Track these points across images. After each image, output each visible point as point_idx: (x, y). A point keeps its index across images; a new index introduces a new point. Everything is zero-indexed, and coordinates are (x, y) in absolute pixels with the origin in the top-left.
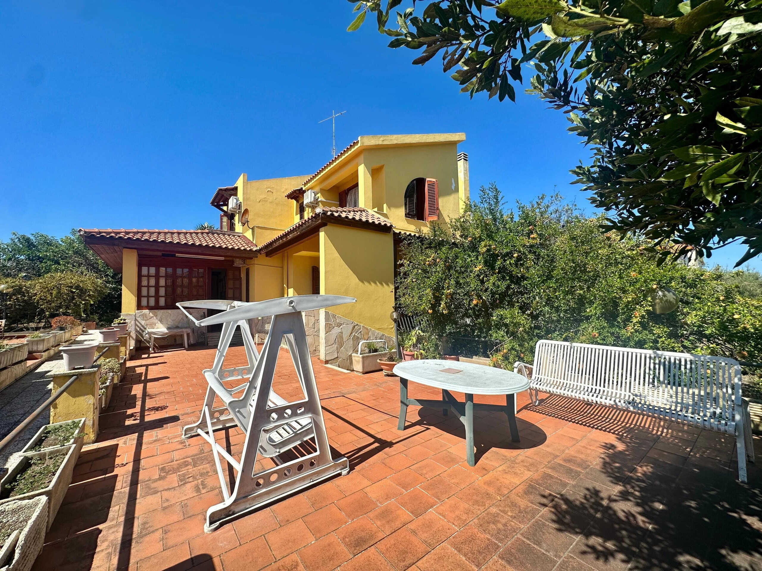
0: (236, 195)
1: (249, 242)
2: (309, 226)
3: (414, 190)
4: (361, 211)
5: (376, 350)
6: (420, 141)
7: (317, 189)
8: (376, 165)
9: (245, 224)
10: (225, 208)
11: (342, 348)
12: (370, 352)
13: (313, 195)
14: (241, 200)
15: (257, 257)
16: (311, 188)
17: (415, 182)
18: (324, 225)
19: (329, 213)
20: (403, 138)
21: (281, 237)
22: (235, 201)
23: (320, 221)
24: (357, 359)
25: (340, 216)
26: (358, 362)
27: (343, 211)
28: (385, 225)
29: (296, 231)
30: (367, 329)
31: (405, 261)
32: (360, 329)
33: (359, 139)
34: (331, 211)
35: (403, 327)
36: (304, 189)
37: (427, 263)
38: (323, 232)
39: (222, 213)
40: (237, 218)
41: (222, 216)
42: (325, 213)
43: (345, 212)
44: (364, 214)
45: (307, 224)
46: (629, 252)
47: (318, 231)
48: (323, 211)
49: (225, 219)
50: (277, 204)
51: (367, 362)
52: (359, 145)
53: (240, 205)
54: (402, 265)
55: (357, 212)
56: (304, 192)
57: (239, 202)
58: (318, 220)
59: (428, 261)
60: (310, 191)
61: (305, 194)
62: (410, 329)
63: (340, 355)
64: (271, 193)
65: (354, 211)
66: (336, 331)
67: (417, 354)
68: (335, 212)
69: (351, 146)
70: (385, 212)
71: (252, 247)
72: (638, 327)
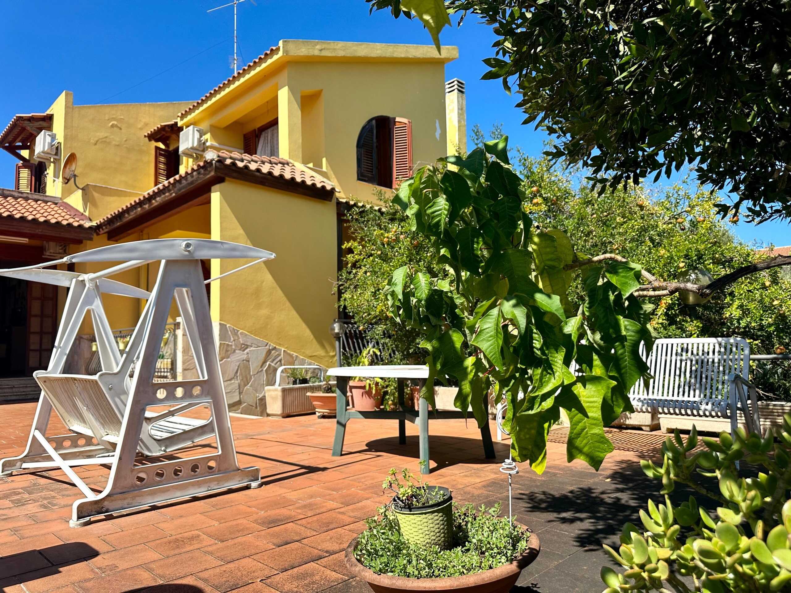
0: (49, 128)
1: (75, 213)
2: (192, 183)
3: (373, 135)
4: (283, 164)
5: (304, 381)
6: (384, 55)
7: (204, 126)
8: (310, 89)
9: (68, 180)
10: (25, 153)
11: (248, 387)
12: (295, 383)
13: (197, 135)
14: (60, 138)
15: (91, 239)
16: (194, 123)
17: (374, 122)
18: (218, 180)
19: (228, 162)
20: (354, 48)
21: (140, 204)
22: (48, 139)
23: (212, 173)
24: (273, 393)
25: (246, 167)
26: (274, 399)
27: (252, 161)
28: (323, 187)
29: (169, 191)
30: (291, 356)
31: (356, 244)
32: (279, 355)
33: (281, 43)
34: (231, 158)
35: (350, 349)
36: (179, 125)
37: (386, 240)
38: (218, 193)
39: (20, 163)
40: (50, 171)
41: (19, 167)
42: (221, 161)
43: (256, 162)
44: (287, 168)
45: (190, 179)
46: (665, 226)
47: (209, 191)
48: (219, 156)
49: (25, 174)
50: (129, 150)
51: (289, 399)
52: (281, 53)
53: (57, 148)
54: (350, 251)
55: (276, 164)
56: (181, 129)
57: (55, 142)
58: (210, 172)
59: (388, 237)
60: (191, 128)
61: (181, 133)
62: (360, 349)
63: (244, 397)
64: (118, 130)
65: (270, 163)
66: (239, 356)
67: (370, 385)
68: (239, 160)
69: (266, 54)
70: (324, 169)
71: (82, 222)
72: (663, 320)
